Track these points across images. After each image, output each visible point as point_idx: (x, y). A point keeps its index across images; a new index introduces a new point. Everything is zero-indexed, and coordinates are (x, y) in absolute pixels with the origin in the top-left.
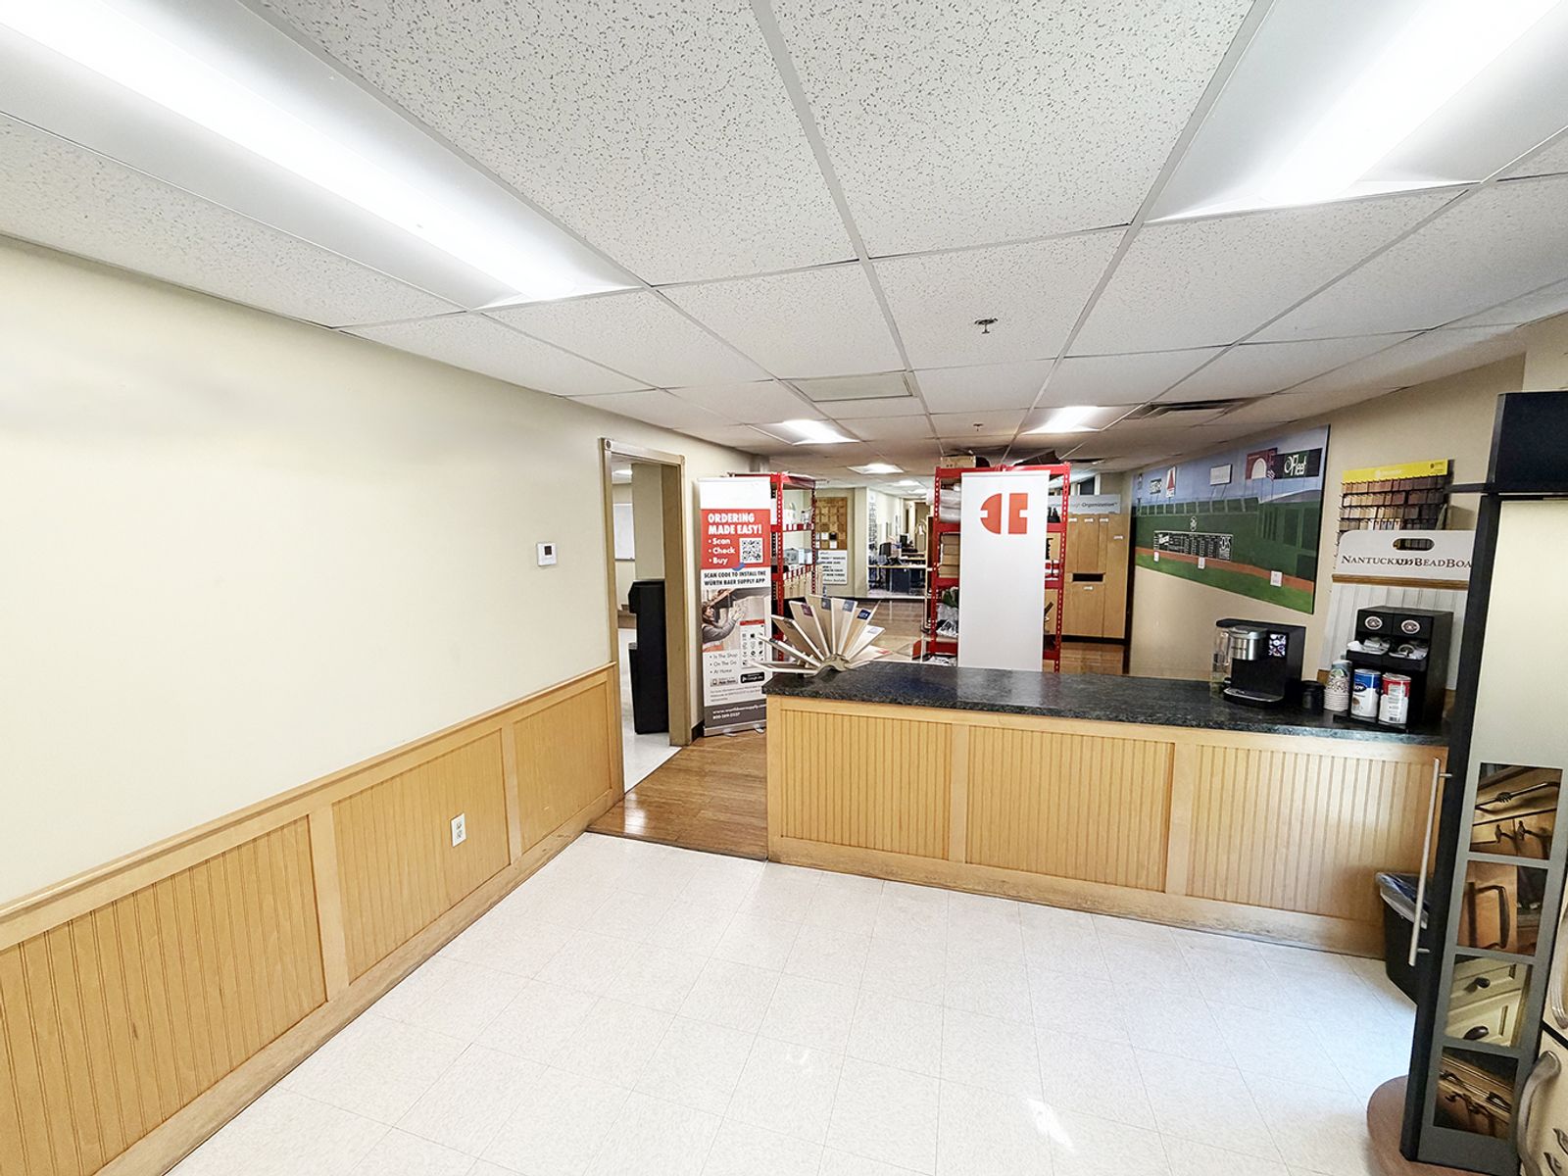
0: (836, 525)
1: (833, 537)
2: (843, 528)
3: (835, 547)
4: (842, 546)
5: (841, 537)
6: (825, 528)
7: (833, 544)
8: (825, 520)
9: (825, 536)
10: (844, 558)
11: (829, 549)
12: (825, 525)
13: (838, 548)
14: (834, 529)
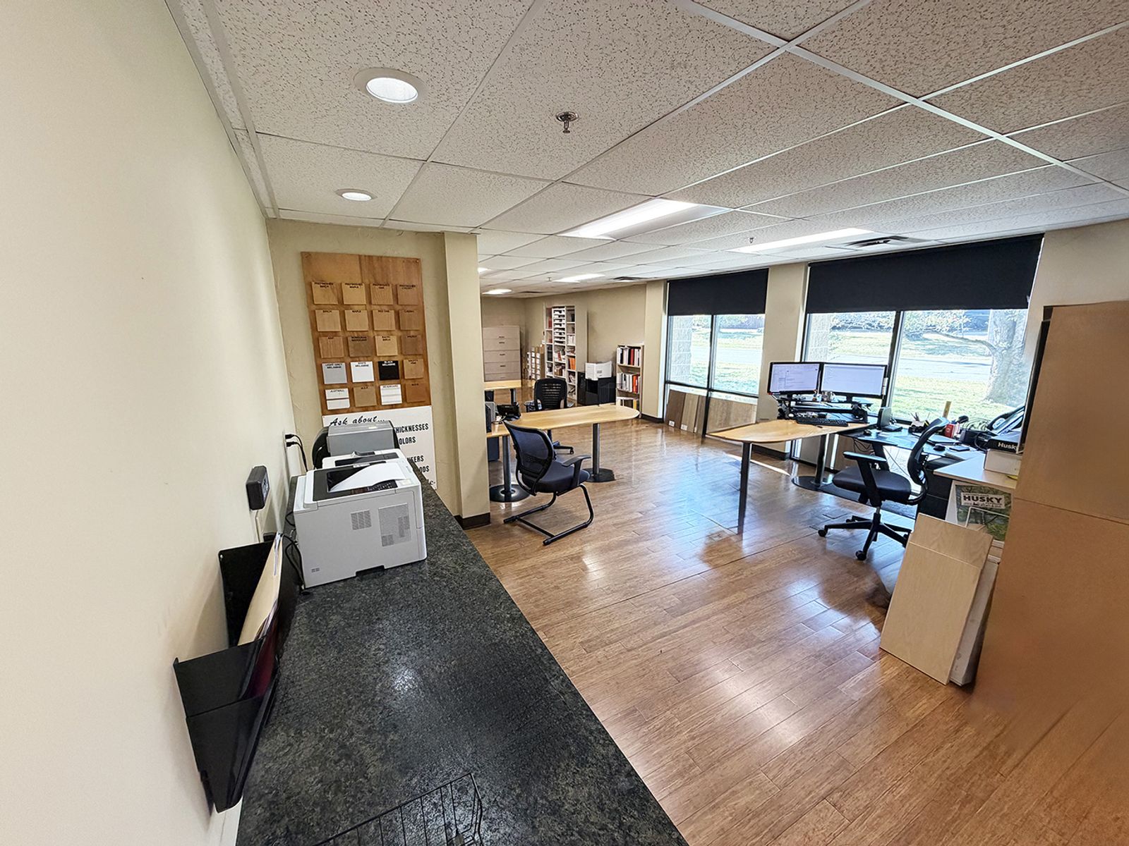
0: (394, 339)
1: (388, 373)
2: (414, 344)
3: (398, 399)
4: (416, 396)
5: (410, 369)
6: (359, 346)
7: (391, 393)
8: (358, 323)
9: (364, 372)
10: (423, 427)
11: (379, 406)
12: (361, 338)
13: (407, 402)
14: (389, 349)
